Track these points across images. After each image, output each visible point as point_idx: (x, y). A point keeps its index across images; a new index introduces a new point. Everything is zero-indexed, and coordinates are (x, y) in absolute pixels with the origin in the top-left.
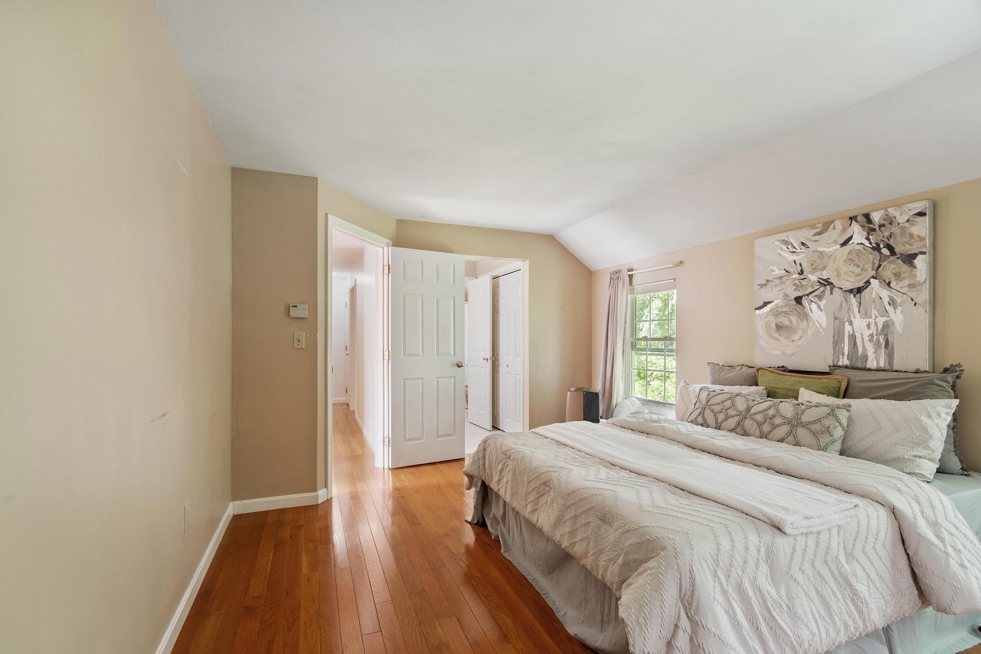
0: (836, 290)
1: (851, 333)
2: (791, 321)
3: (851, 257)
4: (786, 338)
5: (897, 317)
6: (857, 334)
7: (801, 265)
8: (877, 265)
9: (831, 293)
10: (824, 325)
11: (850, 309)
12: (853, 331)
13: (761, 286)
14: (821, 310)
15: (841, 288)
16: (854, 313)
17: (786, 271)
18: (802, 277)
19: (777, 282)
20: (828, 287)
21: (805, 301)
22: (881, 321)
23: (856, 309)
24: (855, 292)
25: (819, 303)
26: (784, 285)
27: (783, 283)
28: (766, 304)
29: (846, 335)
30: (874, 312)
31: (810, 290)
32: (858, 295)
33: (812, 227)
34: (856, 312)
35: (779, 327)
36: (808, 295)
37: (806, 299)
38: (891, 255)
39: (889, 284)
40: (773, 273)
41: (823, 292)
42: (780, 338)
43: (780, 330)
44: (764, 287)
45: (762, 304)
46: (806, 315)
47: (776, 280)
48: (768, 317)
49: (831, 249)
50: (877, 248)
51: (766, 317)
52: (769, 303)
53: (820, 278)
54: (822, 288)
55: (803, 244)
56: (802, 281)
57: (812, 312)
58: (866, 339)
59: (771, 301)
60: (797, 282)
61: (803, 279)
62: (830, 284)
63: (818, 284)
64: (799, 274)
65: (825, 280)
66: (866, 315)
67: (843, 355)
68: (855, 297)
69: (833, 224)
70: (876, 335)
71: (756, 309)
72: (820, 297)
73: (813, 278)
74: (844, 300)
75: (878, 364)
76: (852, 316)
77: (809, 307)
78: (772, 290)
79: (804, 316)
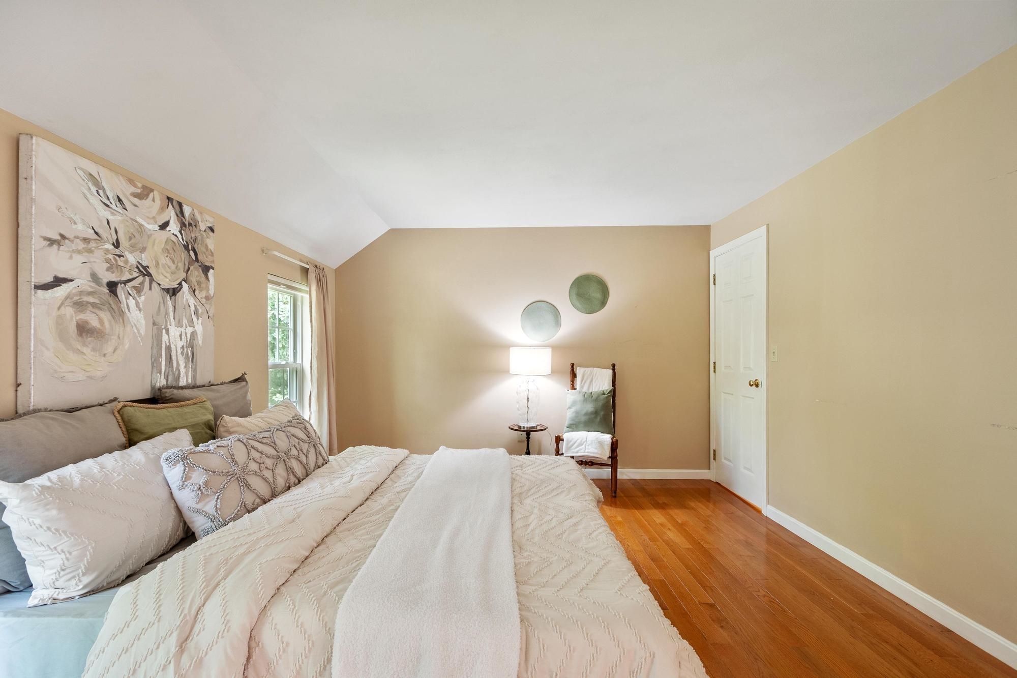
0: (154, 285)
1: (168, 344)
2: (101, 321)
3: (168, 248)
4: (94, 350)
5: (199, 328)
6: (173, 346)
7: (116, 232)
8: (187, 267)
9: (150, 289)
10: (143, 332)
11: (167, 314)
12: (169, 342)
13: (52, 242)
14: (140, 310)
15: (160, 285)
16: (169, 319)
17: (96, 233)
18: (117, 252)
19: (81, 245)
20: (147, 278)
21: (120, 290)
22: (190, 330)
23: (171, 314)
24: (171, 292)
25: (138, 299)
26: (91, 254)
27: (90, 251)
28: (58, 281)
29: (164, 346)
30: (185, 321)
31: (127, 276)
32: (173, 297)
33: (131, 182)
34: (172, 318)
35: (83, 329)
36: (125, 283)
37: (123, 288)
38: (195, 260)
39: (194, 291)
40: (74, 226)
41: (142, 283)
42: (85, 350)
43: (84, 334)
44: (55, 247)
45: (50, 279)
46: (122, 313)
47: (78, 240)
48: (63, 308)
49: (150, 227)
50: (186, 247)
51: (59, 308)
52: (65, 280)
53: (139, 263)
54: (141, 279)
55: (120, 200)
56: (117, 258)
57: (129, 311)
58: (179, 351)
59: (69, 277)
60: (111, 257)
61: (119, 256)
62: (149, 275)
63: (137, 270)
64: (113, 244)
65: (144, 268)
66: (179, 324)
67: (160, 374)
68: (171, 298)
69: (152, 194)
70: (186, 346)
71: (37, 287)
72: (139, 290)
73: (132, 259)
74: (162, 301)
75: (187, 380)
76: (168, 324)
77: (125, 302)
78: (71, 257)
79: (119, 314)
